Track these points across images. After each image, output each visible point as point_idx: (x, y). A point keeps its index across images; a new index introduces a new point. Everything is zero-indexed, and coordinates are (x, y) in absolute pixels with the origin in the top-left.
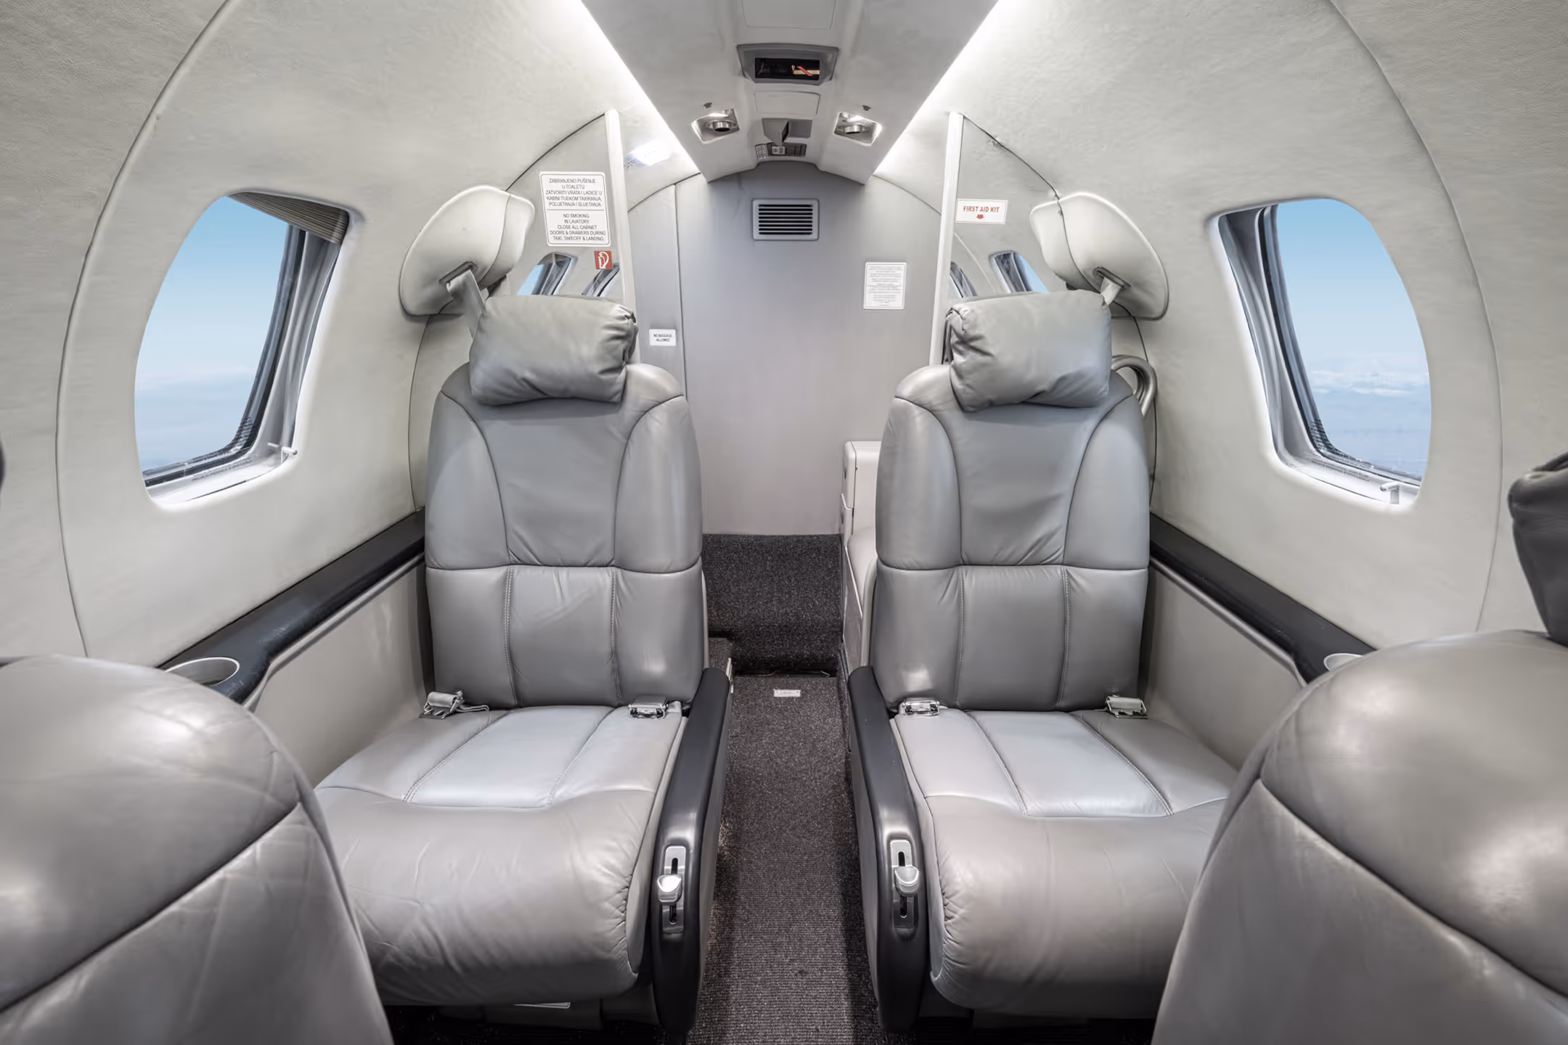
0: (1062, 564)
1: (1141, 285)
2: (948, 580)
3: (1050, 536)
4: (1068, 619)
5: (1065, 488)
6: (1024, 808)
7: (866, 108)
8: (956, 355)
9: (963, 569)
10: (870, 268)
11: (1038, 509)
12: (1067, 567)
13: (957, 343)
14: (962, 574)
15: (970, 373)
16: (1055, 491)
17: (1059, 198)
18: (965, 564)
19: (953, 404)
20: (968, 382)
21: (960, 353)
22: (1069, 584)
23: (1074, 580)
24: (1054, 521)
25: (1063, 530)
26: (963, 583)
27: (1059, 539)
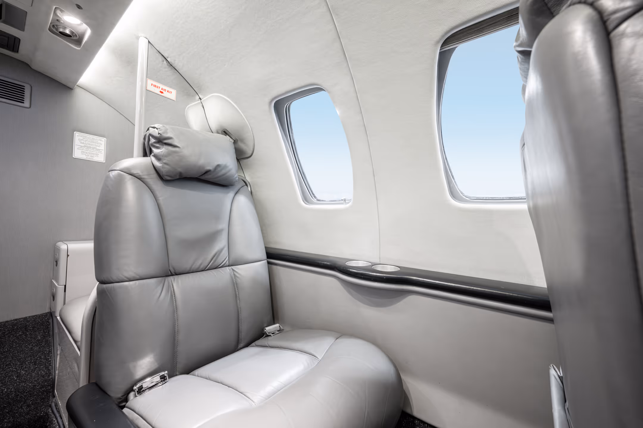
0: (229, 266)
1: (242, 141)
2: (162, 285)
3: (220, 251)
4: (237, 294)
5: (223, 225)
6: (252, 402)
7: (79, 7)
8: (154, 149)
9: (171, 278)
10: (78, 137)
11: (212, 237)
12: (232, 267)
13: (155, 143)
14: (171, 281)
15: (166, 156)
16: (220, 227)
17: (201, 100)
18: (172, 275)
19: (155, 175)
20: (164, 161)
21: (157, 148)
22: (234, 274)
23: (237, 272)
24: (221, 244)
25: (226, 249)
26: (173, 287)
27: (225, 253)
